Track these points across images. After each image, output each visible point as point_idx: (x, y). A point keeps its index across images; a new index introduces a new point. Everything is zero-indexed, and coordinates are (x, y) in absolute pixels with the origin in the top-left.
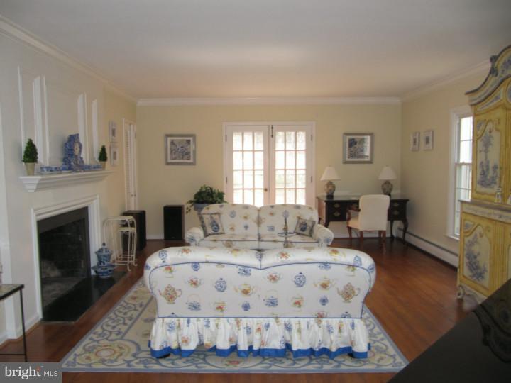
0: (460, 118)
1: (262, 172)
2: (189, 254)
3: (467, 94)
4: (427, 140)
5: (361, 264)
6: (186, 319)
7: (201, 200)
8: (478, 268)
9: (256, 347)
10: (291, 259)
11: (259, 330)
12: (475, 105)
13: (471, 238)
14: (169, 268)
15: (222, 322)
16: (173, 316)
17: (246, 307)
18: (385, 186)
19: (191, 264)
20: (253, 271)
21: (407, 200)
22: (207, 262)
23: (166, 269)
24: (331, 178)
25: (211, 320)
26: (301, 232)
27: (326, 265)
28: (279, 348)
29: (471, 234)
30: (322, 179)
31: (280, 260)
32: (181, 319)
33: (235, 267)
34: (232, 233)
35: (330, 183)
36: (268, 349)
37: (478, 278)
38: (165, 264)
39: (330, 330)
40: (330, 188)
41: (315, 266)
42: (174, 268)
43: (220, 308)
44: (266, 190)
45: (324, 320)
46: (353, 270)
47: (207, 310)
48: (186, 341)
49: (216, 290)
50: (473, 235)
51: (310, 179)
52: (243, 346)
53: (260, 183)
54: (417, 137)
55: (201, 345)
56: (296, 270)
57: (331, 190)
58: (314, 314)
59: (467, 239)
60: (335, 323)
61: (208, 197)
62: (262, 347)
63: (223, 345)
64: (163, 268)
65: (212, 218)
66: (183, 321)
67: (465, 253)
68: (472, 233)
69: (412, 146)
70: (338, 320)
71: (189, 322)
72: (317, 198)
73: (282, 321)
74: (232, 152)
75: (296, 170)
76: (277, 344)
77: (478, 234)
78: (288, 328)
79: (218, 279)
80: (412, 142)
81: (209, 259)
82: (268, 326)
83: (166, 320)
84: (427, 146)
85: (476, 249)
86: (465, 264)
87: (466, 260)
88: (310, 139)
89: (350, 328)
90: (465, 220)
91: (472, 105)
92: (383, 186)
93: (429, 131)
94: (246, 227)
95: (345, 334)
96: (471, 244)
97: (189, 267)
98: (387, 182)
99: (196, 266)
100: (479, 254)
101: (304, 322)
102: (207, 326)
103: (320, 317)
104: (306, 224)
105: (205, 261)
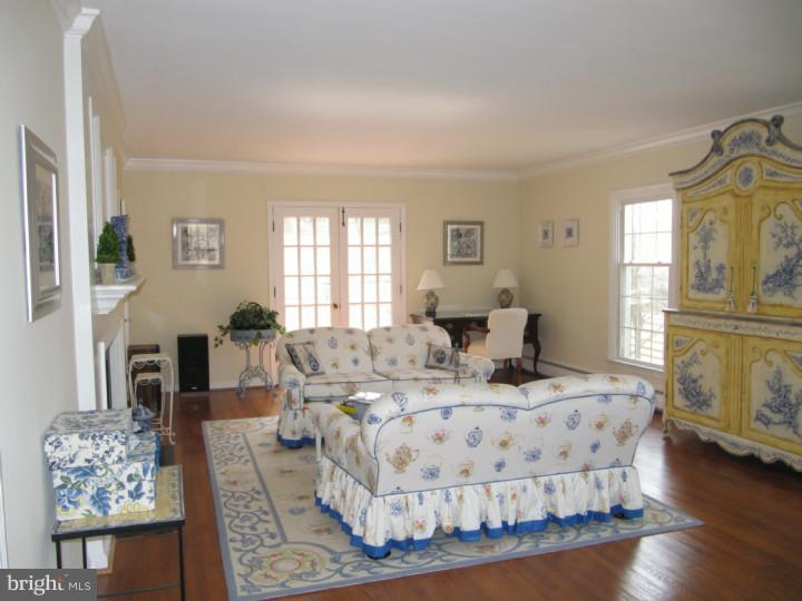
0: (623, 204)
1: (328, 280)
2: (439, 395)
3: (671, 174)
4: (569, 233)
5: (644, 393)
6: (416, 494)
7: (246, 324)
8: (699, 394)
9: (511, 523)
10: (567, 392)
11: (514, 496)
12: (684, 189)
13: (686, 358)
14: (409, 419)
15: (468, 491)
16: (399, 491)
17: (500, 466)
18: (504, 297)
19: (439, 411)
20: (520, 414)
21: (540, 315)
22: (463, 405)
23: (405, 420)
24: (430, 287)
25: (450, 490)
26: (438, 365)
27: (606, 397)
28: (540, 518)
29: (685, 353)
30: (419, 288)
31: (553, 395)
32: (410, 495)
33: (497, 408)
34: (335, 371)
35: (431, 294)
36: (524, 523)
37: (699, 407)
38: (405, 412)
39: (598, 486)
40: (433, 300)
41: (594, 399)
42: (417, 418)
43: (466, 472)
44: (335, 306)
45: (591, 474)
46: (635, 402)
47: (448, 476)
48: (421, 527)
49: (466, 445)
50: (689, 355)
51: (398, 289)
52: (496, 524)
53: (325, 296)
54: (550, 229)
55: (439, 529)
56: (570, 406)
57: (432, 305)
58: (580, 465)
59: (678, 361)
60: (603, 474)
61: (256, 320)
62: (519, 521)
63: (470, 524)
64: (400, 420)
65: (306, 349)
66: (413, 498)
67: (677, 377)
68: (688, 350)
69: (540, 239)
70: (607, 471)
71: (421, 497)
72: (412, 316)
73: (542, 480)
74: (281, 247)
75: (378, 275)
76: (536, 514)
77: (699, 352)
78: (549, 489)
79: (472, 429)
80: (541, 234)
81: (466, 400)
82: (524, 490)
83: (387, 498)
84: (570, 239)
85: (695, 371)
86: (676, 392)
87: (677, 386)
88: (398, 229)
89: (621, 480)
90: (674, 335)
91: (678, 190)
92: (499, 296)
93: (572, 220)
94: (356, 362)
95: (615, 488)
96: (687, 365)
97: (437, 414)
98: (505, 291)
99: (446, 412)
100: (701, 376)
101: (567, 477)
102: (448, 499)
103: (586, 469)
104: (443, 353)
105: (459, 403)
